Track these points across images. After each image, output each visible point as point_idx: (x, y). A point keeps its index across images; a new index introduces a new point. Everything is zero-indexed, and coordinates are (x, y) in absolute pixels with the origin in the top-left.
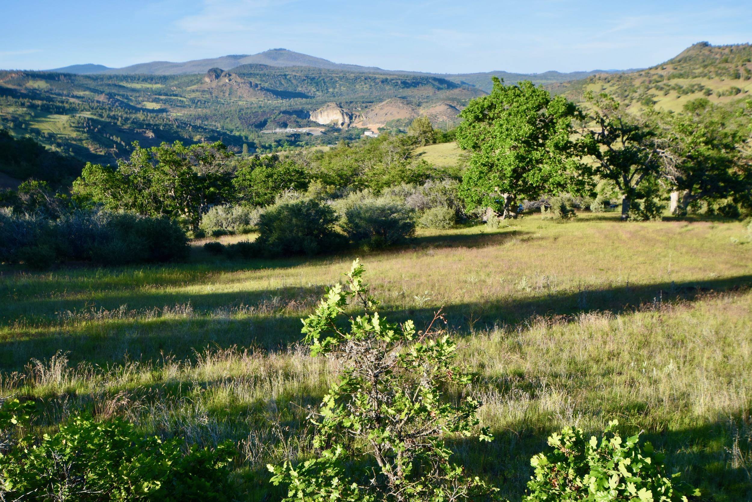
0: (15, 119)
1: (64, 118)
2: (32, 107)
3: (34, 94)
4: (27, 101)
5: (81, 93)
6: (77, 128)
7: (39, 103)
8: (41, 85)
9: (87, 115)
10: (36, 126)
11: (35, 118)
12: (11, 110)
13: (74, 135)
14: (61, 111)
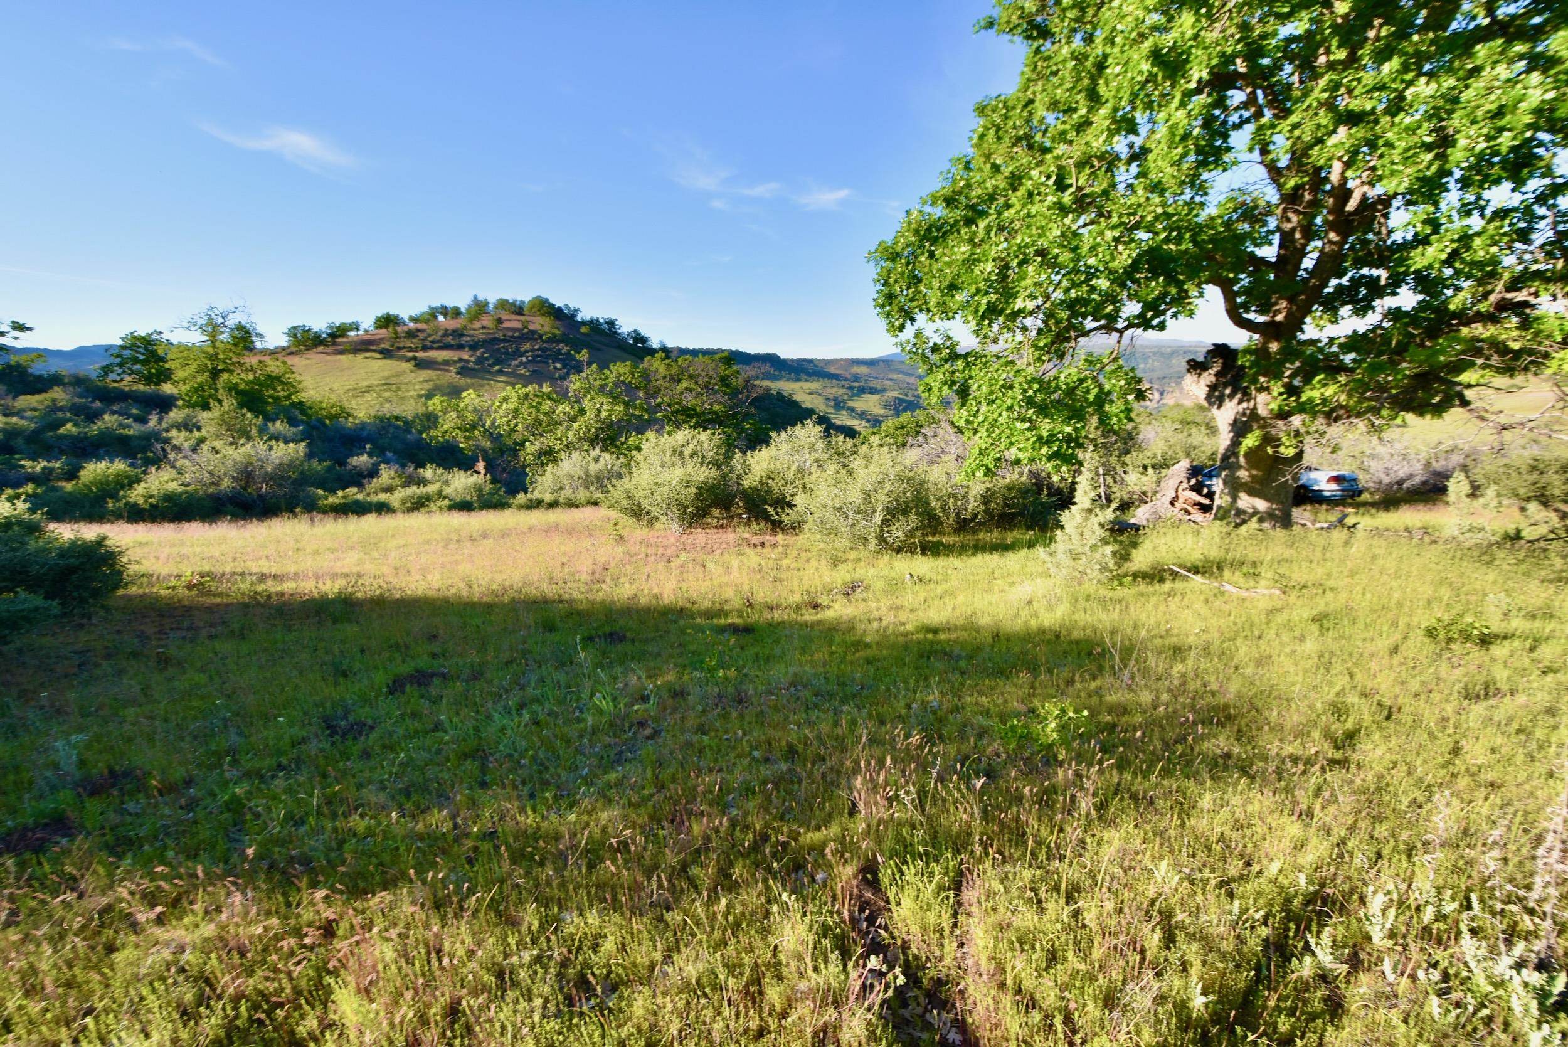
0: (835, 399)
1: (876, 397)
2: (851, 388)
3: (856, 378)
4: (847, 384)
5: (895, 376)
6: (886, 406)
7: (856, 384)
8: (863, 370)
9: (895, 394)
10: (851, 404)
11: (850, 398)
12: (834, 391)
13: (882, 412)
14: (873, 391)
